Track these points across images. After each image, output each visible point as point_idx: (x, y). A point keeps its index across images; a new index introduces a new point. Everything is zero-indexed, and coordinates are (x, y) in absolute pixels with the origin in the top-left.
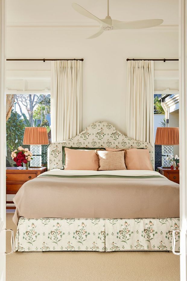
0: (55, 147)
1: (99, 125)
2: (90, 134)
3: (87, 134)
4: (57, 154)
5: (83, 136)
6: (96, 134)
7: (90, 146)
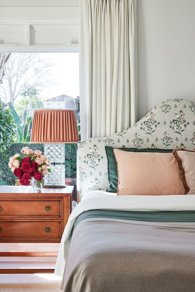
0: (92, 147)
1: (176, 106)
2: (159, 123)
3: (153, 122)
4: (96, 160)
5: (145, 126)
6: (171, 123)
7: (160, 145)
